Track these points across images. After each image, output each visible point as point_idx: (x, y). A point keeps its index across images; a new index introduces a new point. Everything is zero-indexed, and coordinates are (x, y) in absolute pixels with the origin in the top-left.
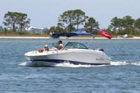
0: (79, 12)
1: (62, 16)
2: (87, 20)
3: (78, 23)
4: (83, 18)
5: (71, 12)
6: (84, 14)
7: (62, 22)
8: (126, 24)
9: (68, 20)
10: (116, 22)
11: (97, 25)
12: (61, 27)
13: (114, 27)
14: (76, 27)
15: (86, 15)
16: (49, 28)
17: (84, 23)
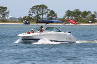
0: (43, 7)
1: (32, 9)
2: (49, 12)
3: (42, 14)
4: (46, 10)
5: (38, 6)
6: (46, 7)
7: (31, 13)
8: (76, 14)
9: (36, 12)
10: (69, 13)
11: (56, 15)
12: (31, 17)
13: (67, 17)
14: (41, 16)
15: (48, 8)
16: (22, 17)
17: (47, 14)
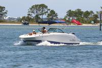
0: (43, 6)
1: (31, 9)
2: (49, 12)
3: (42, 14)
4: (46, 10)
5: (37, 5)
6: (46, 7)
7: (31, 13)
8: (77, 15)
9: (35, 12)
10: (70, 13)
11: (56, 15)
12: (30, 17)
13: (69, 17)
14: (41, 17)
15: (48, 8)
16: (21, 17)
17: (47, 14)
